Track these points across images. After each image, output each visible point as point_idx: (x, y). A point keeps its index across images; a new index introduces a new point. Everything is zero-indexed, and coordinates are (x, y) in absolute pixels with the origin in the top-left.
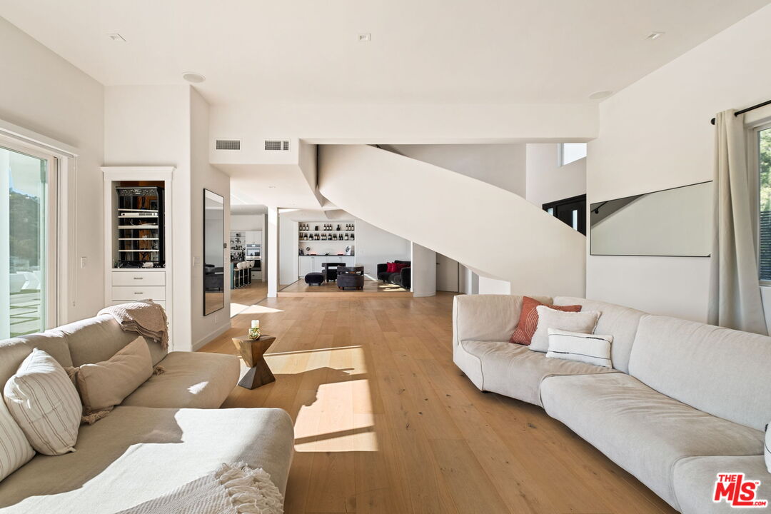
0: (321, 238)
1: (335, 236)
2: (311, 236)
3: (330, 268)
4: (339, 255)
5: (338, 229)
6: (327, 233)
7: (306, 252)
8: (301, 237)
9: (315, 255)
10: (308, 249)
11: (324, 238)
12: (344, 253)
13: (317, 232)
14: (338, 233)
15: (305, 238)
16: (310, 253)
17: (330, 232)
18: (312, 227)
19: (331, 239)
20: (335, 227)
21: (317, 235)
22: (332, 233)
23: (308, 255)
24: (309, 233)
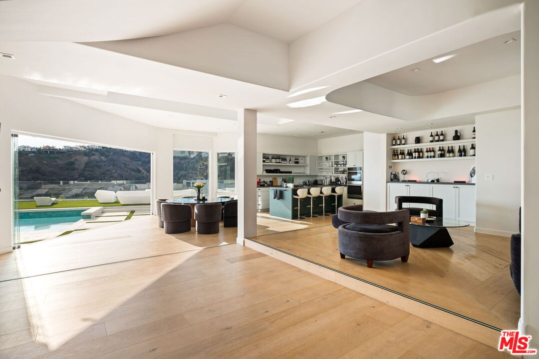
0: (426, 154)
1: (451, 151)
2: (410, 154)
3: (405, 205)
4: (456, 182)
5: (457, 137)
6: (436, 146)
7: (402, 177)
8: (395, 154)
9: (415, 182)
10: (405, 172)
11: (429, 154)
12: (466, 178)
13: (418, 146)
14: (457, 145)
15: (400, 156)
16: (407, 178)
17: (441, 144)
18: (411, 137)
19: (442, 156)
20: (451, 134)
21: (419, 151)
22: (446, 145)
23: (404, 181)
24: (406, 148)
